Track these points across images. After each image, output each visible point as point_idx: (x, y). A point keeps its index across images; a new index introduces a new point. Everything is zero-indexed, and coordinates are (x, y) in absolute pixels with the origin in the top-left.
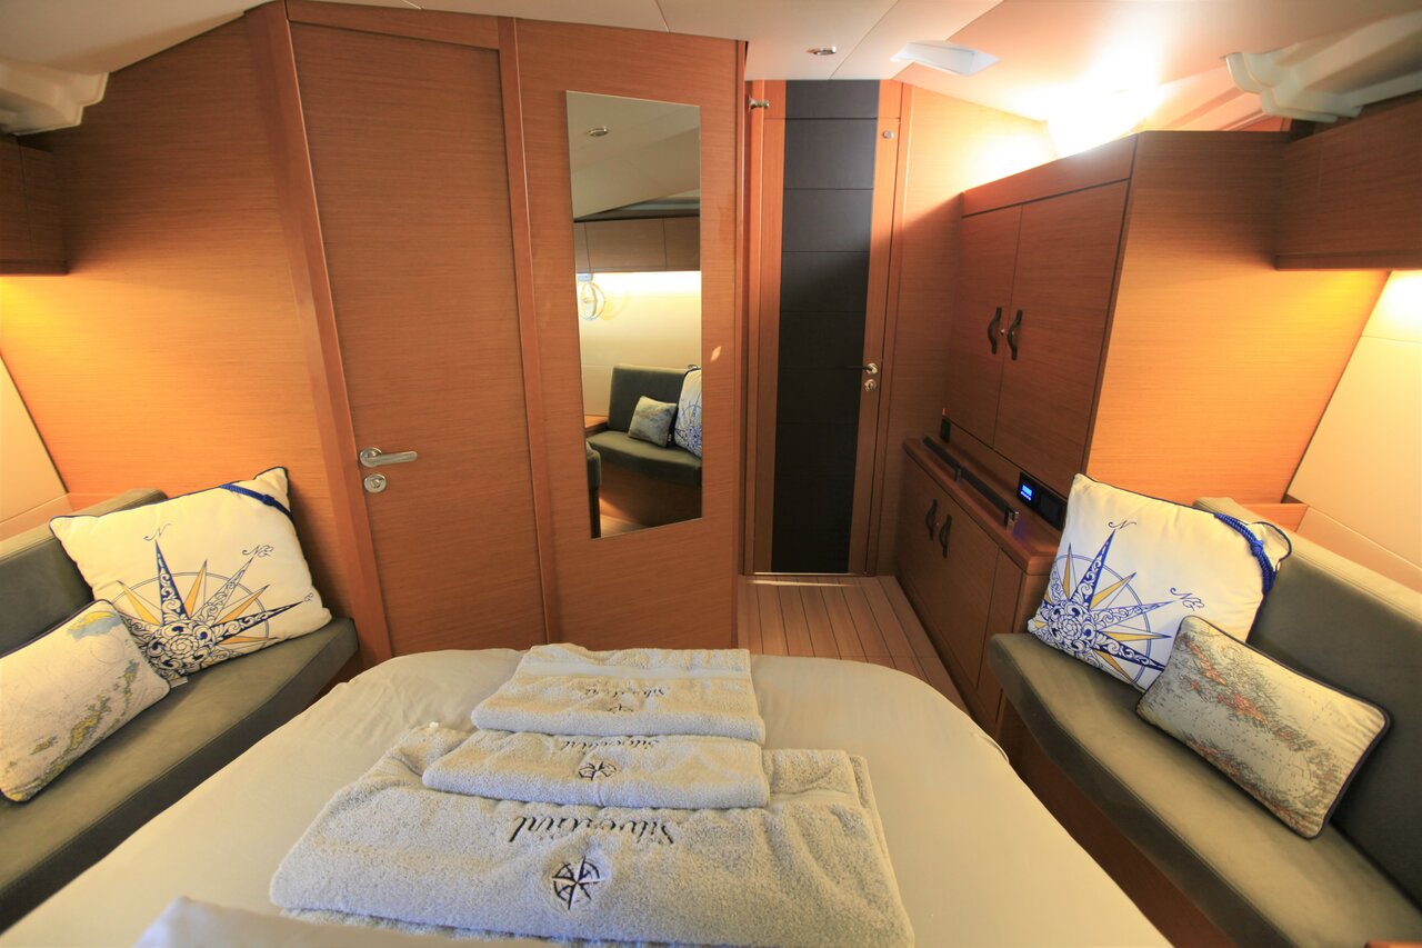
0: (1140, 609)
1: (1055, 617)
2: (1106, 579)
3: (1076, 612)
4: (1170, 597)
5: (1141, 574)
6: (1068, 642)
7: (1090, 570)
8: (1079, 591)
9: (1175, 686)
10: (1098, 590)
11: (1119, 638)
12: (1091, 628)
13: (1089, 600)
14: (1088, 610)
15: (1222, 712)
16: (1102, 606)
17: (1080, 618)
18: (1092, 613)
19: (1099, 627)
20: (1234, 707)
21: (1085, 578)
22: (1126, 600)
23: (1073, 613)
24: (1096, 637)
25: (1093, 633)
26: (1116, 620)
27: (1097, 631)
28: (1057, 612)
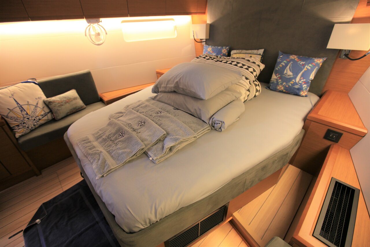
0: (36, 106)
1: (25, 125)
2: (25, 107)
3: (28, 118)
4: (37, 100)
5: (29, 101)
6: (33, 126)
7: (20, 108)
8: (23, 114)
9: (59, 108)
10: (26, 110)
11: (40, 115)
12: (34, 118)
13: (27, 114)
14: (30, 116)
15: (67, 104)
16: (31, 112)
17: (30, 119)
18: (31, 115)
19: (35, 116)
20: (68, 102)
21: (21, 111)
22: (33, 107)
23: (28, 120)
24: (36, 119)
25: (35, 119)
26: (36, 112)
27: (36, 117)
28: (24, 123)
